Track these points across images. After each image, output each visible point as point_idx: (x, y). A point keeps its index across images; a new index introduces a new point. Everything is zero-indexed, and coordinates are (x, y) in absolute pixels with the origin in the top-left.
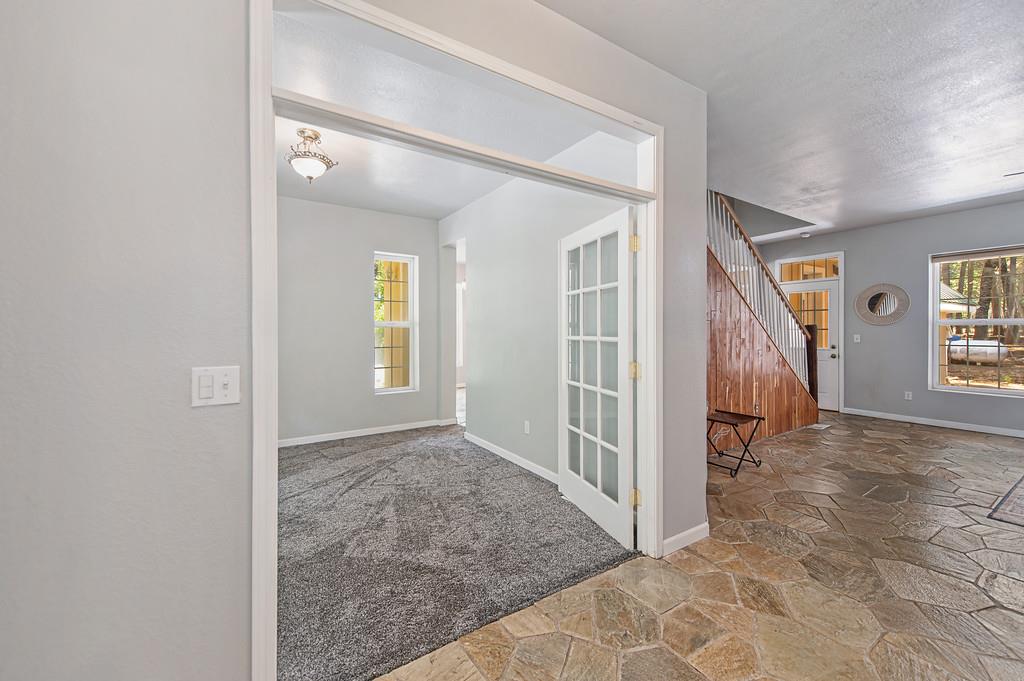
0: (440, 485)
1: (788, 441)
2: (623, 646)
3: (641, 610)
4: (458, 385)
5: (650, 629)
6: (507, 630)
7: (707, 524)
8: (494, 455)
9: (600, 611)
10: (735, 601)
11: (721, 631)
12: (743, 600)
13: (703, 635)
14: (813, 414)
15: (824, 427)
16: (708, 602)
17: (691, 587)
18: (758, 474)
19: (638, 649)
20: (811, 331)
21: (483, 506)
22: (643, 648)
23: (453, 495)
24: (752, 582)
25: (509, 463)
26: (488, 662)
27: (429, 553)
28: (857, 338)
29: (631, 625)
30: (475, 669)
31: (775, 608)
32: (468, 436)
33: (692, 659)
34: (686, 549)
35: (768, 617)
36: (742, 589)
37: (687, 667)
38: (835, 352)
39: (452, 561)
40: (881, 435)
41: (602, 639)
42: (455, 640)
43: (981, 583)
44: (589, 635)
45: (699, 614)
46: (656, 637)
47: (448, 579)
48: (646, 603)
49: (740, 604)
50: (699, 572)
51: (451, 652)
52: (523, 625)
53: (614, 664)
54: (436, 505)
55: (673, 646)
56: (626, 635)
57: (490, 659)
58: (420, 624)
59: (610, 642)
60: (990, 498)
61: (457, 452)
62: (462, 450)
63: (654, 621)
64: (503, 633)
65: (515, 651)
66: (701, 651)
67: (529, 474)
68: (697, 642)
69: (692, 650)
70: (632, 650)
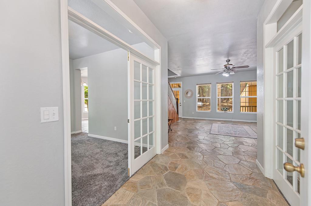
0: (87, 151)
1: (175, 125)
2: (162, 174)
3: (162, 166)
4: (82, 119)
5: (166, 169)
6: (133, 181)
7: (168, 144)
8: (102, 139)
9: (154, 169)
10: (179, 158)
11: (179, 164)
12: (180, 158)
13: (176, 166)
14: (178, 119)
15: (180, 121)
16: (174, 160)
17: (170, 158)
18: (173, 133)
19: (165, 173)
20: (177, 99)
21: (107, 154)
22: (166, 173)
23: (95, 153)
24: (181, 154)
25: (109, 141)
26: (133, 189)
27: (96, 170)
28: (185, 101)
29: (162, 169)
30: (130, 192)
31: (186, 157)
32: (89, 135)
33: (176, 172)
34: (165, 151)
35: (186, 159)
36: (180, 156)
37: (176, 173)
38: (180, 104)
39: (106, 170)
40: (190, 121)
41: (157, 174)
42: (120, 188)
43: (213, 144)
44: (154, 174)
45: (174, 163)
46: (168, 170)
47: (108, 175)
48: (163, 164)
49: (180, 159)
50: (170, 155)
51: (121, 191)
52: (137, 178)
53: (162, 178)
54: (90, 157)
55: (172, 170)
56: (162, 172)
57: (132, 188)
58: (106, 189)
59: (159, 174)
60: (209, 130)
61: (88, 140)
62: (90, 139)
63: (166, 167)
64: (133, 182)
65: (138, 184)
66: (177, 169)
67: (117, 143)
68: (176, 168)
69: (176, 170)
70: (164, 174)
